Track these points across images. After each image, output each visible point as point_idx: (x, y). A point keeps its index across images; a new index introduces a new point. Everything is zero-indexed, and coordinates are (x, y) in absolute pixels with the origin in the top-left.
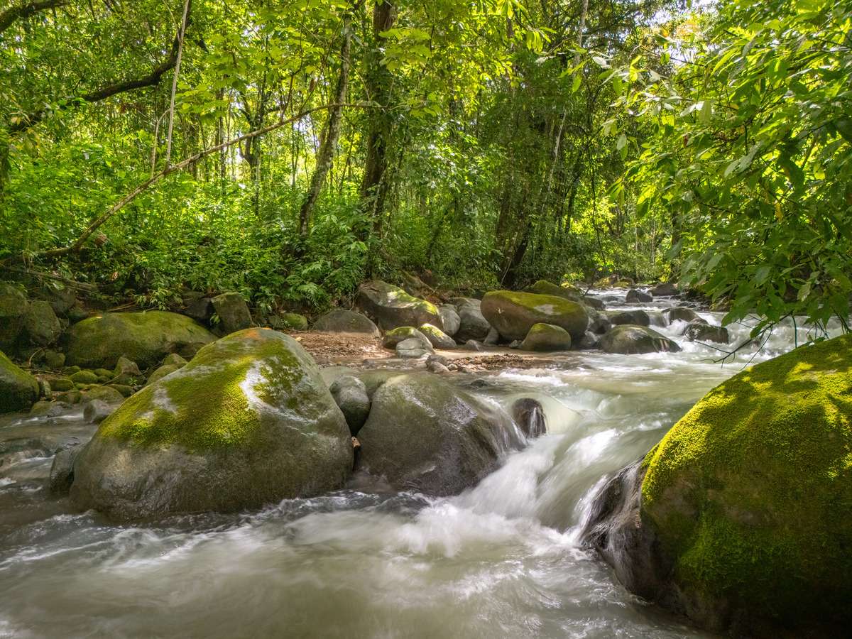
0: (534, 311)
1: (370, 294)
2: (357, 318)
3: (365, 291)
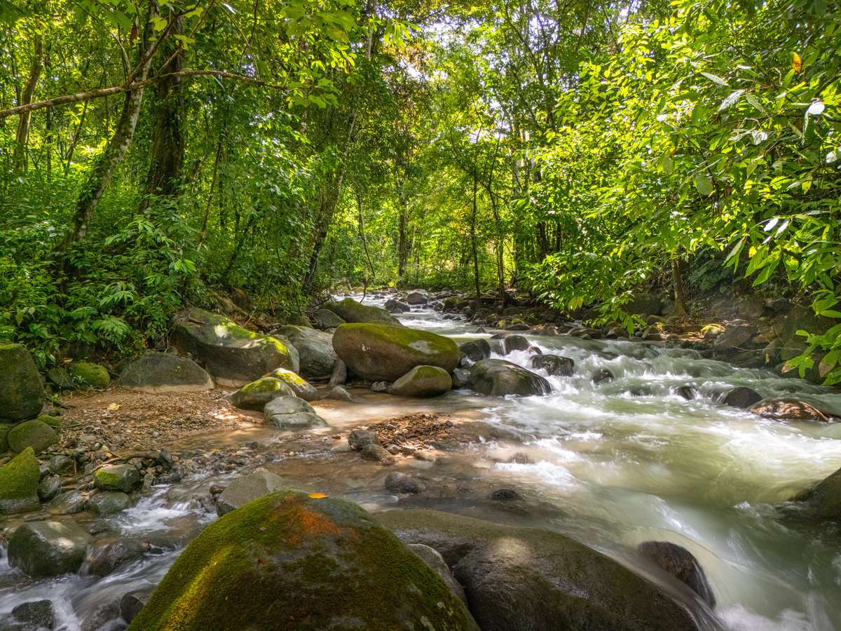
0: (410, 350)
1: (192, 329)
2: (183, 366)
3: (183, 325)
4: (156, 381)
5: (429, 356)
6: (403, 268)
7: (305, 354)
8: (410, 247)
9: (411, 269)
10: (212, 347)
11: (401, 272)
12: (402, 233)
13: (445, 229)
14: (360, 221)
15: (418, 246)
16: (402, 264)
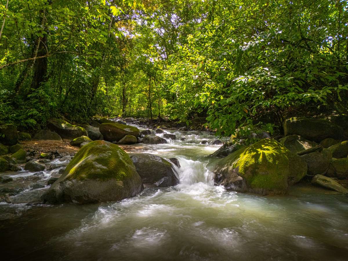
0: (124, 131)
1: (54, 124)
2: (53, 135)
3: (52, 123)
4: (45, 139)
5: (130, 132)
6: (124, 109)
7: (90, 133)
8: (127, 101)
9: (127, 110)
10: (61, 129)
11: (123, 111)
12: (124, 95)
13: (141, 95)
14: (107, 91)
15: (131, 100)
16: (124, 108)
